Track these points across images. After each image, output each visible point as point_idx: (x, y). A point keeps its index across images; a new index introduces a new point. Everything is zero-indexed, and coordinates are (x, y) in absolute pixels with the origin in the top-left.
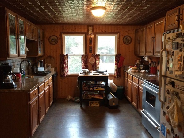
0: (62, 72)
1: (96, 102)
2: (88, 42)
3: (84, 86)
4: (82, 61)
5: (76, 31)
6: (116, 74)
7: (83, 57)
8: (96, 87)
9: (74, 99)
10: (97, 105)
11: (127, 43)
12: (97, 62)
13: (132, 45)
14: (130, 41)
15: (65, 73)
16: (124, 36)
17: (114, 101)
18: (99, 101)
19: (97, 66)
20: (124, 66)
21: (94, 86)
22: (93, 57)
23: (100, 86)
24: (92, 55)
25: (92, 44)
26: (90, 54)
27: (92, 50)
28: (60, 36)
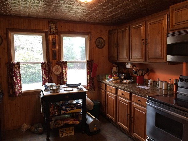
0: (11, 90)
1: (69, 130)
2: (50, 45)
3: (51, 109)
4: (42, 71)
5: (32, 29)
6: (89, 86)
7: (44, 65)
8: (69, 109)
9: (33, 129)
10: (71, 133)
11: (100, 47)
12: (64, 71)
13: (106, 48)
14: (103, 45)
15: (16, 90)
16: (96, 38)
17: (95, 125)
18: (73, 127)
19: (64, 77)
20: (99, 75)
21: (66, 108)
22: (58, 65)
23: (75, 107)
24: (57, 62)
25: (56, 47)
26: (54, 62)
27: (56, 55)
28: (4, 34)
